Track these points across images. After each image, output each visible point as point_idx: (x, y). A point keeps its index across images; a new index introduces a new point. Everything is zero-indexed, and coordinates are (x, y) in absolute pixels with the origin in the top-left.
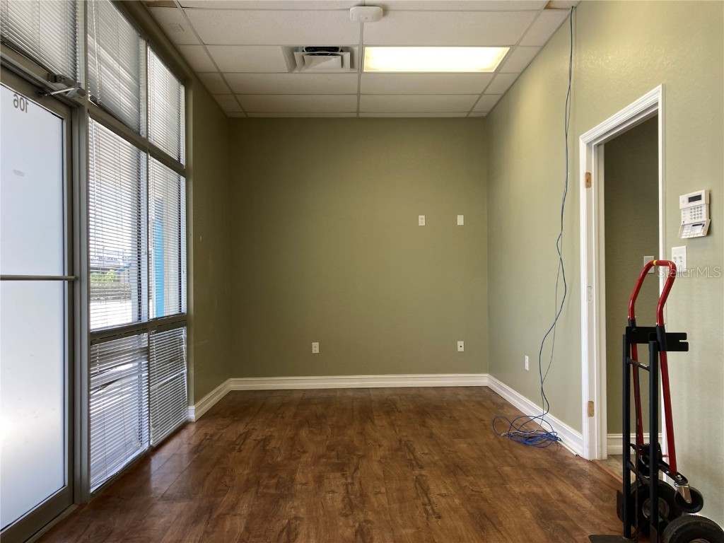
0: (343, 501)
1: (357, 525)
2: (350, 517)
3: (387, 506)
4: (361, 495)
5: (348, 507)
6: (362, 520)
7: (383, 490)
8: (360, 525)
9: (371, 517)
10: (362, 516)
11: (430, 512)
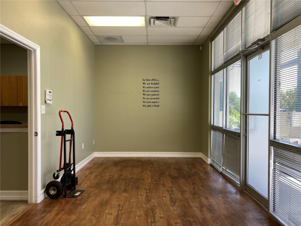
0: (156, 213)
1: (150, 203)
2: (152, 206)
3: (137, 210)
4: (148, 215)
5: (153, 209)
6: (148, 205)
7: (137, 218)
8: (149, 203)
9: (145, 206)
10: (148, 206)
11: (121, 207)
